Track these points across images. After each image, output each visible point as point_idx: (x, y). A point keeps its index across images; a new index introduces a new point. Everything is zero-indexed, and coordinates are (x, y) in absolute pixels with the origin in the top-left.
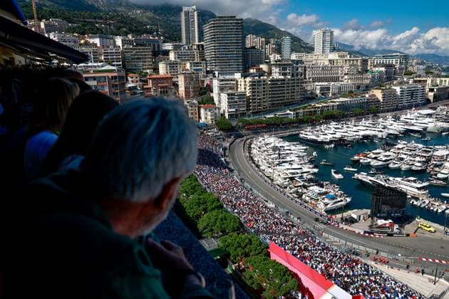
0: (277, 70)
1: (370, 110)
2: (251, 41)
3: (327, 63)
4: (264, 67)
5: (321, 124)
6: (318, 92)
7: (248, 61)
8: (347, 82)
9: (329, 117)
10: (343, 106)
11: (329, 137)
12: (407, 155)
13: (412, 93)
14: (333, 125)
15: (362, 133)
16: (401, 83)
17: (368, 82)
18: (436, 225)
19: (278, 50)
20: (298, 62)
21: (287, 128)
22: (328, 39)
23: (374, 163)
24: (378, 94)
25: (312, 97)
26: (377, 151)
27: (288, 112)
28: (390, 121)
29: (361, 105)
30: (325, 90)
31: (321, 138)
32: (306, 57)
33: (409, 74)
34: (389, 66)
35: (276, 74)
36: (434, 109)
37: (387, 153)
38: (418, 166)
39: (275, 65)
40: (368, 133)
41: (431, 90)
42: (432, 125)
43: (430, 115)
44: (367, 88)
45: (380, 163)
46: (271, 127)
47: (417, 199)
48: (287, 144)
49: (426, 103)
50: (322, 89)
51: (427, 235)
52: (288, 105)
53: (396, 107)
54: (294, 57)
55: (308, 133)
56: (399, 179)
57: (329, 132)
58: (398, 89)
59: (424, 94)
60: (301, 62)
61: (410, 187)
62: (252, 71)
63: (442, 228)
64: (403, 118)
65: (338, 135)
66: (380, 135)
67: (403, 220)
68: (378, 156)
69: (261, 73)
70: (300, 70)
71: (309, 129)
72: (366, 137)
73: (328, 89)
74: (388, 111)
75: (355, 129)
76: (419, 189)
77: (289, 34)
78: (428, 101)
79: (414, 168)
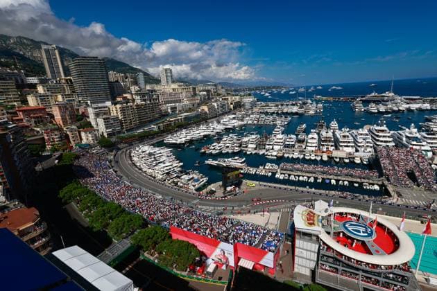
0: (139, 97)
1: (201, 119)
2: (113, 76)
3: (171, 91)
4: (128, 96)
5: (176, 132)
6: (169, 110)
7: (114, 92)
8: (186, 102)
9: (181, 126)
10: (186, 118)
11: (183, 140)
12: (228, 144)
13: (223, 106)
14: (184, 131)
15: (202, 134)
16: (216, 101)
17: (198, 101)
18: (255, 182)
19: (136, 83)
20: (152, 91)
21: (153, 138)
22: (169, 74)
23: (214, 152)
24: (206, 108)
25: (166, 115)
26: (214, 144)
27: (153, 126)
28: (215, 124)
29: (197, 116)
30: (173, 109)
31: (179, 141)
32: (156, 87)
33: (219, 95)
34: (208, 91)
35: (138, 100)
36: (235, 114)
37: (220, 145)
38: (237, 149)
39: (136, 94)
40: (205, 133)
41: (232, 104)
42: (236, 123)
43: (234, 118)
44: (199, 105)
45: (217, 151)
46: (142, 139)
47: (242, 169)
48: (157, 149)
49: (229, 112)
50: (172, 108)
51: (253, 189)
52: (151, 122)
53: (217, 116)
54: (148, 87)
55: (170, 139)
56: (230, 159)
57: (183, 137)
58: (215, 104)
59: (229, 106)
60: (155, 91)
61: (236, 163)
62: (119, 99)
63: (258, 182)
64: (222, 121)
65: (189, 138)
66: (212, 133)
67: (238, 185)
68: (214, 148)
69: (127, 101)
70: (154, 97)
71: (170, 136)
72: (205, 136)
73: (176, 108)
74: (213, 118)
75: (198, 132)
76: (241, 163)
77: (140, 71)
78: (231, 109)
79: (235, 151)
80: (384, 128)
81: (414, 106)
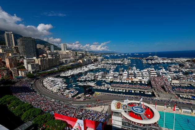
0: (50, 56)
1: (79, 66)
2: (39, 46)
3: (66, 53)
4: (45, 55)
5: (66, 71)
6: (64, 62)
7: (38, 53)
8: (72, 58)
9: (68, 69)
10: (72, 65)
11: (69, 75)
12: (90, 76)
13: (89, 60)
14: (70, 71)
15: (78, 72)
16: (86, 58)
17: (78, 58)
18: (99, 92)
19: (50, 49)
20: (57, 53)
21: (55, 74)
22: (65, 46)
23: (83, 80)
24: (81, 61)
25: (63, 63)
26: (83, 76)
27: (55, 68)
28: (85, 68)
29: (77, 65)
30: (66, 61)
31: (67, 75)
32: (59, 52)
33: (87, 56)
34: (82, 54)
35: (50, 57)
37: (86, 76)
38: (93, 78)
39: (49, 54)
40: (80, 72)
41: (93, 59)
42: (94, 68)
43: (93, 65)
44: (78, 60)
45: (84, 79)
46: (50, 74)
47: (94, 87)
48: (56, 79)
49: (92, 63)
50: (65, 61)
51: (98, 96)
52: (55, 66)
53: (86, 64)
54: (55, 51)
55: (63, 74)
56: (89, 83)
57: (69, 73)
58: (85, 60)
59: (91, 61)
60: (58, 53)
61: (92, 84)
62: (40, 56)
63: (100, 93)
64: (88, 67)
65: (72, 74)
66: (83, 72)
67: (92, 93)
68: (83, 78)
69: (44, 57)
70: (58, 55)
71: (63, 73)
72: (79, 73)
73: (67, 61)
74: (84, 65)
75: (76, 71)
76: (94, 84)
77: (52, 44)
79: (92, 79)
80: (153, 69)
81: (165, 61)
